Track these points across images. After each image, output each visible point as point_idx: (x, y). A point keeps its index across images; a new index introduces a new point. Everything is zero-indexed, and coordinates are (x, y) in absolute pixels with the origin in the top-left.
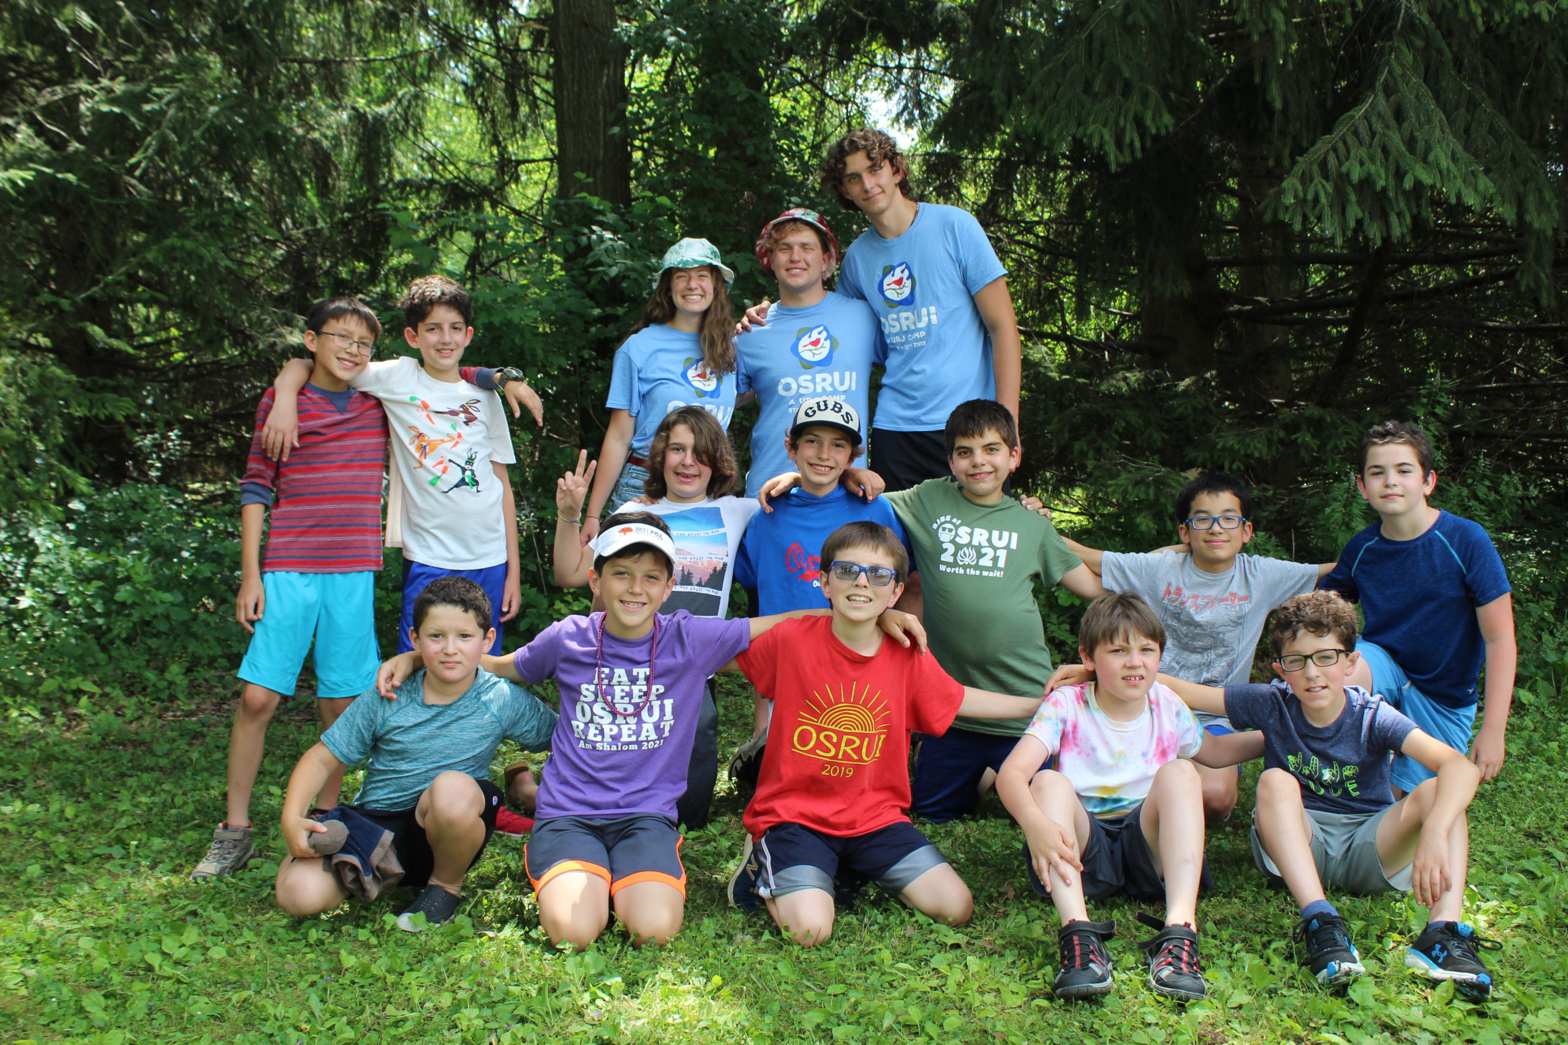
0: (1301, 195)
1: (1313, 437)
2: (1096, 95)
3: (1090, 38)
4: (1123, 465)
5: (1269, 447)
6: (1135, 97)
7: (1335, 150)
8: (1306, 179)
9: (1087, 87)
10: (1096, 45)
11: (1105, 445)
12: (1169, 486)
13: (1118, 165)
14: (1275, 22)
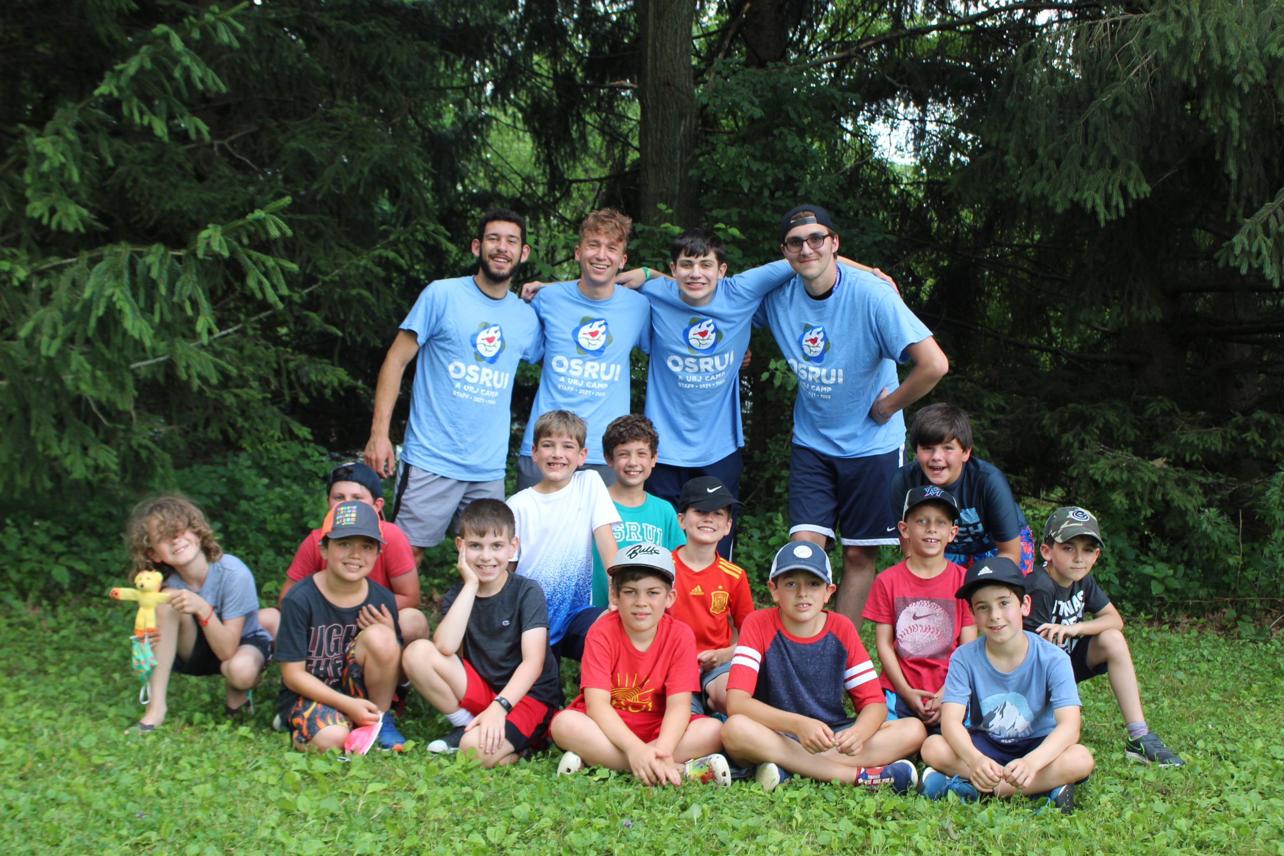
0: (1247, 248)
1: (1261, 436)
2: (1090, 168)
3: (1087, 122)
4: (1102, 453)
5: (1224, 444)
6: (1121, 170)
7: (1276, 214)
8: (1252, 236)
9: (1083, 163)
10: (1091, 130)
11: (1087, 438)
12: (1139, 470)
13: (1106, 221)
14: (1231, 120)
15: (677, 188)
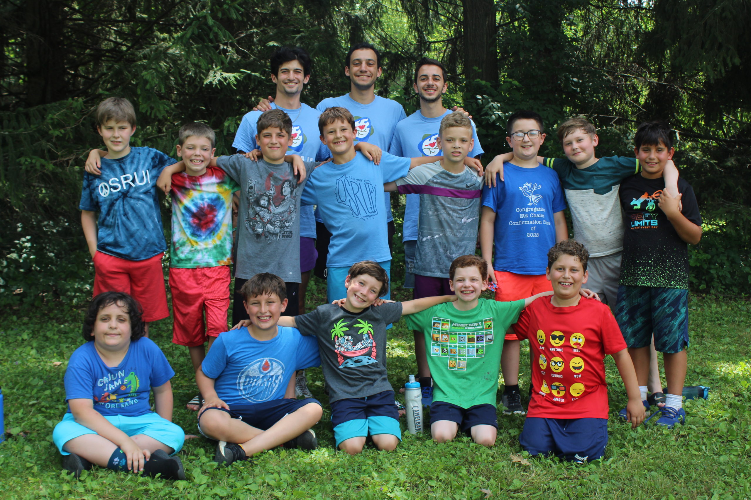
2: (706, 49)
4: (722, 204)
6: (723, 50)
9: (703, 45)
10: (708, 27)
12: (742, 214)
15: (485, 56)
